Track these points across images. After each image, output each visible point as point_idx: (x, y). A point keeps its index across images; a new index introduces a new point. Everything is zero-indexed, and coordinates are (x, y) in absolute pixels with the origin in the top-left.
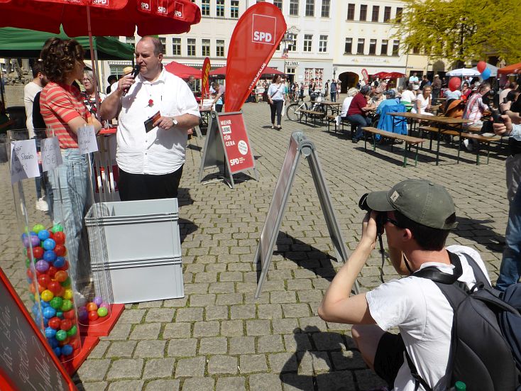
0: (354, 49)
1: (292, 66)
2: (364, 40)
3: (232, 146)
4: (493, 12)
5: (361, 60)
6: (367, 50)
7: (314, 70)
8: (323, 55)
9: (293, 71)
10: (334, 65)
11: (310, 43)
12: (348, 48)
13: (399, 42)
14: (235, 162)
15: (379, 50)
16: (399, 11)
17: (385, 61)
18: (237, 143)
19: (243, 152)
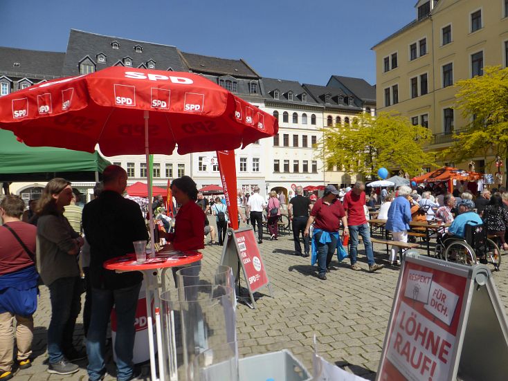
0: (282, 168)
2: (288, 161)
3: (248, 263)
4: (392, 137)
5: (287, 177)
6: (291, 169)
7: (250, 186)
8: (256, 174)
10: (266, 182)
11: (245, 164)
12: (277, 168)
13: (316, 162)
14: (252, 279)
15: (301, 169)
16: (314, 138)
17: (307, 177)
18: (252, 260)
19: (258, 269)
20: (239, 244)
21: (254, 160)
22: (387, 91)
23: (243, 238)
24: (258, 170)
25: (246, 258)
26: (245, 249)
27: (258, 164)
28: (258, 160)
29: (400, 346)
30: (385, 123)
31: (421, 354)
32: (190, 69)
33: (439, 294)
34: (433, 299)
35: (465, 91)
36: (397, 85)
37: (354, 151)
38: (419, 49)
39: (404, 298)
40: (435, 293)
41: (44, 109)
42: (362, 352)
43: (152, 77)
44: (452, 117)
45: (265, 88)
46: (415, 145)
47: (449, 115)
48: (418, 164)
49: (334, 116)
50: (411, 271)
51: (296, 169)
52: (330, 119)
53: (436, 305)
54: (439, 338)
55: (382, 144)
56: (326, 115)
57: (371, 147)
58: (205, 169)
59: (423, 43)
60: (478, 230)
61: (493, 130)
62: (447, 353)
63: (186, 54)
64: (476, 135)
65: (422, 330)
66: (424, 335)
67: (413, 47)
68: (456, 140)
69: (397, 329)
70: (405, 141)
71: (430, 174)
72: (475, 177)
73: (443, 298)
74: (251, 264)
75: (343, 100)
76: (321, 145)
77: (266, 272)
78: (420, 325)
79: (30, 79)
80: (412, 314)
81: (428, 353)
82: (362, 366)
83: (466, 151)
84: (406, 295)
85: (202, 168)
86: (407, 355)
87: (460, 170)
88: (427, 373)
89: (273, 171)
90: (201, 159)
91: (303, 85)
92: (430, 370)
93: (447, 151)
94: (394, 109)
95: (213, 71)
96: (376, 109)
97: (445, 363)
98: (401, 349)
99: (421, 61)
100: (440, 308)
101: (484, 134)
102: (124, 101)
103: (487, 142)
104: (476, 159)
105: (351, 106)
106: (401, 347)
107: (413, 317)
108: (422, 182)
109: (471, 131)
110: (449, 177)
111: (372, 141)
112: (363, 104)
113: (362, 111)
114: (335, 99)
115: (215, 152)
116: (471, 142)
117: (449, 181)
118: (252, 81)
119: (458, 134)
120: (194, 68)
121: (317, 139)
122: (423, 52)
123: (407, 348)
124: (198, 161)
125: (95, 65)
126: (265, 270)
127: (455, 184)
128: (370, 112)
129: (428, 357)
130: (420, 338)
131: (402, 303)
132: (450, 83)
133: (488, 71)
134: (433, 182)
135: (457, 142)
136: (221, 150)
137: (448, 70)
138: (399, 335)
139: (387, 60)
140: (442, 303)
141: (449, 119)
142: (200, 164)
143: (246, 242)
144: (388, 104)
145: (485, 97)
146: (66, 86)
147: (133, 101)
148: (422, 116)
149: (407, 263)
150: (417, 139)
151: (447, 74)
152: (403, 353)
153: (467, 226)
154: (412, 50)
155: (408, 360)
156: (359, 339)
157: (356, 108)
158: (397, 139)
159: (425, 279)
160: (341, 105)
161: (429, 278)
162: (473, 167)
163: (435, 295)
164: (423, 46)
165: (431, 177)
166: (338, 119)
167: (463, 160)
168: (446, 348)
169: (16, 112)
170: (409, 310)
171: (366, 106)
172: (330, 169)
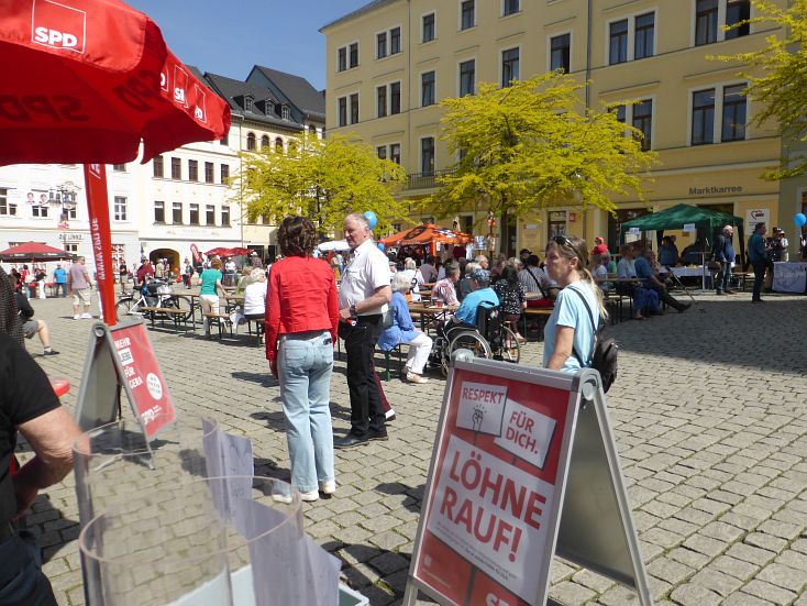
0: (169, 216)
1: (74, 241)
3: (138, 387)
4: (350, 175)
6: (186, 218)
8: (122, 225)
9: (75, 248)
10: (140, 239)
12: (159, 215)
13: (228, 208)
14: (149, 415)
15: (203, 219)
16: (225, 168)
17: (213, 234)
18: (144, 379)
19: (157, 395)
20: (120, 353)
21: (118, 199)
22: (343, 101)
23: (127, 341)
24: (124, 217)
25: (133, 377)
26: (131, 360)
27: (124, 208)
28: (123, 199)
29: (453, 508)
30: (340, 152)
31: (493, 518)
33: (522, 418)
34: (509, 428)
35: (453, 115)
36: (357, 95)
37: (291, 191)
38: (390, 42)
39: (454, 429)
40: (513, 418)
42: (361, 519)
44: (431, 151)
46: (382, 188)
47: (428, 148)
48: (385, 218)
49: (259, 134)
50: (466, 384)
51: (194, 218)
52: (251, 137)
53: (517, 438)
54: (524, 490)
55: (336, 184)
56: (246, 130)
57: (318, 189)
58: (13, 211)
59: (396, 33)
60: (493, 314)
61: (486, 175)
62: (539, 512)
64: (467, 179)
65: (493, 479)
66: (496, 488)
67: (382, 39)
68: (441, 184)
69: (446, 481)
70: (370, 181)
71: (404, 233)
72: (464, 239)
73: (529, 424)
74: (143, 388)
75: (273, 109)
76: (238, 181)
77: (172, 402)
78: (488, 471)
80: (473, 454)
81: (506, 516)
82: (364, 543)
83: (453, 202)
84: (459, 424)
85: (7, 208)
86: (468, 522)
87: (444, 229)
88: (506, 548)
89: (153, 219)
90: (4, 191)
91: (206, 75)
92: (511, 542)
93: (428, 200)
94: (351, 131)
96: (324, 130)
97: (537, 528)
98: (455, 515)
99: (391, 62)
100: (524, 440)
101: (477, 179)
103: (479, 192)
104: (463, 214)
105: (285, 121)
106: (455, 510)
107: (475, 459)
108: (393, 244)
109: (461, 174)
110: (431, 239)
111: (320, 178)
112: (304, 118)
113: (303, 129)
114: (261, 106)
116: (460, 188)
117: (430, 245)
119: (444, 176)
121: (231, 170)
122: (396, 49)
123: (466, 511)
126: (169, 397)
127: (438, 249)
128: (315, 132)
129: (506, 521)
130: (490, 492)
131: (453, 437)
132: (431, 102)
133: (482, 89)
134: (408, 246)
135: (442, 189)
137: (428, 82)
138: (449, 491)
139: (342, 52)
140: (527, 433)
141: (427, 154)
143: (133, 347)
144: (343, 123)
145: (478, 126)
148: (393, 147)
149: (457, 370)
150: (384, 181)
151: (428, 88)
152: (460, 518)
153: (480, 308)
154: (379, 42)
155: (469, 530)
156: (350, 498)
157: (293, 124)
158: (357, 177)
159: (493, 397)
160: (270, 117)
161: (501, 394)
162: (458, 226)
163: (514, 421)
164: (395, 40)
165: (407, 237)
166: (266, 138)
167: (448, 216)
168: (537, 504)
170: (466, 449)
171: (310, 123)
172: (252, 221)
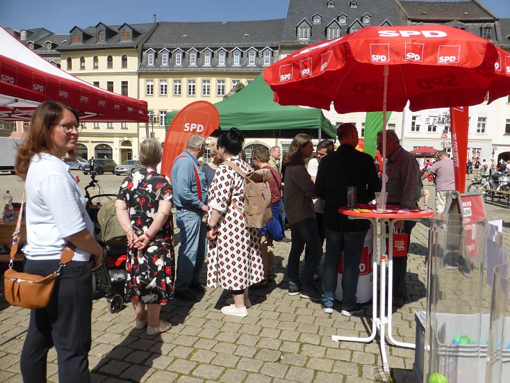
1: (449, 146)
7: (472, 150)
8: (481, 136)
10: (493, 145)
12: (509, 129)
14: (471, 247)
20: (465, 209)
21: (480, 119)
23: (470, 203)
24: (483, 131)
26: (470, 215)
27: (484, 125)
28: (484, 119)
32: (409, 19)
41: (306, 72)
43: (405, 34)
45: (503, 31)
58: (418, 129)
63: (405, 2)
74: (470, 232)
79: (256, 48)
85: (415, 128)
89: (504, 132)
90: (414, 118)
95: (435, 18)
102: (379, 59)
115: (449, 108)
118: (485, 25)
120: (413, 17)
124: (411, 121)
125: (311, 27)
136: (456, 106)
142: (413, 124)
143: (473, 207)
146: (325, 50)
147: (387, 58)
169: (282, 76)
